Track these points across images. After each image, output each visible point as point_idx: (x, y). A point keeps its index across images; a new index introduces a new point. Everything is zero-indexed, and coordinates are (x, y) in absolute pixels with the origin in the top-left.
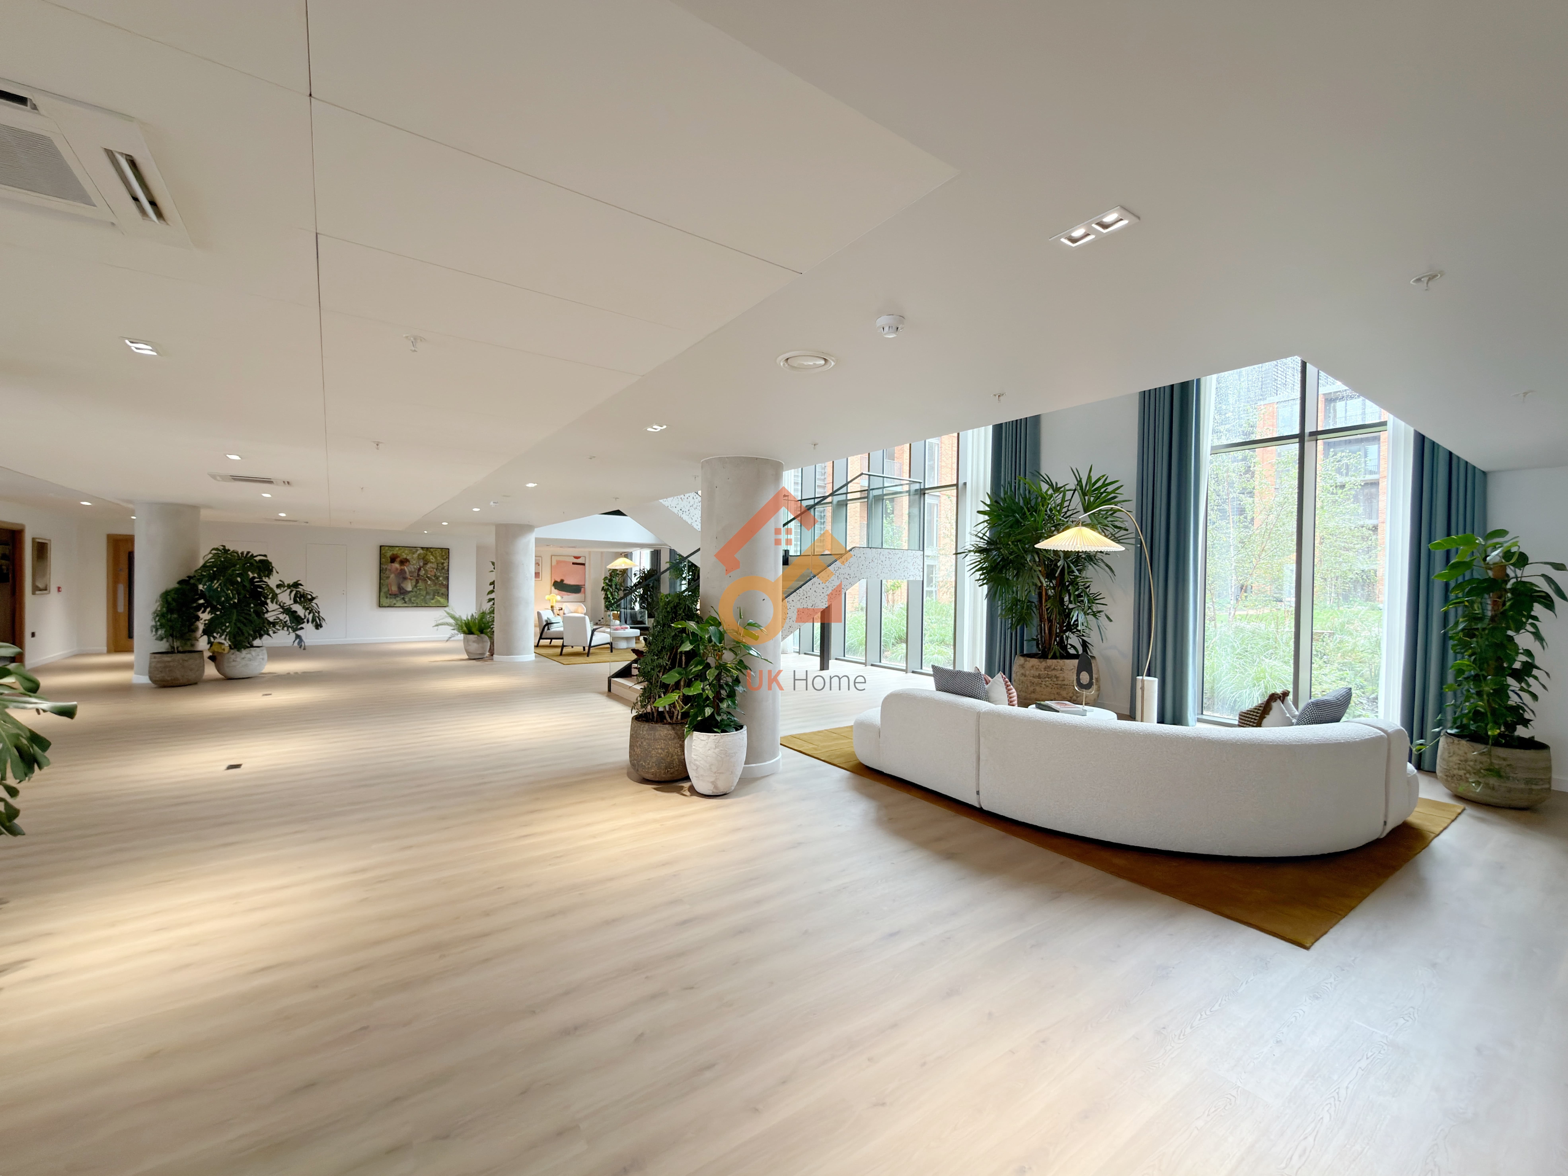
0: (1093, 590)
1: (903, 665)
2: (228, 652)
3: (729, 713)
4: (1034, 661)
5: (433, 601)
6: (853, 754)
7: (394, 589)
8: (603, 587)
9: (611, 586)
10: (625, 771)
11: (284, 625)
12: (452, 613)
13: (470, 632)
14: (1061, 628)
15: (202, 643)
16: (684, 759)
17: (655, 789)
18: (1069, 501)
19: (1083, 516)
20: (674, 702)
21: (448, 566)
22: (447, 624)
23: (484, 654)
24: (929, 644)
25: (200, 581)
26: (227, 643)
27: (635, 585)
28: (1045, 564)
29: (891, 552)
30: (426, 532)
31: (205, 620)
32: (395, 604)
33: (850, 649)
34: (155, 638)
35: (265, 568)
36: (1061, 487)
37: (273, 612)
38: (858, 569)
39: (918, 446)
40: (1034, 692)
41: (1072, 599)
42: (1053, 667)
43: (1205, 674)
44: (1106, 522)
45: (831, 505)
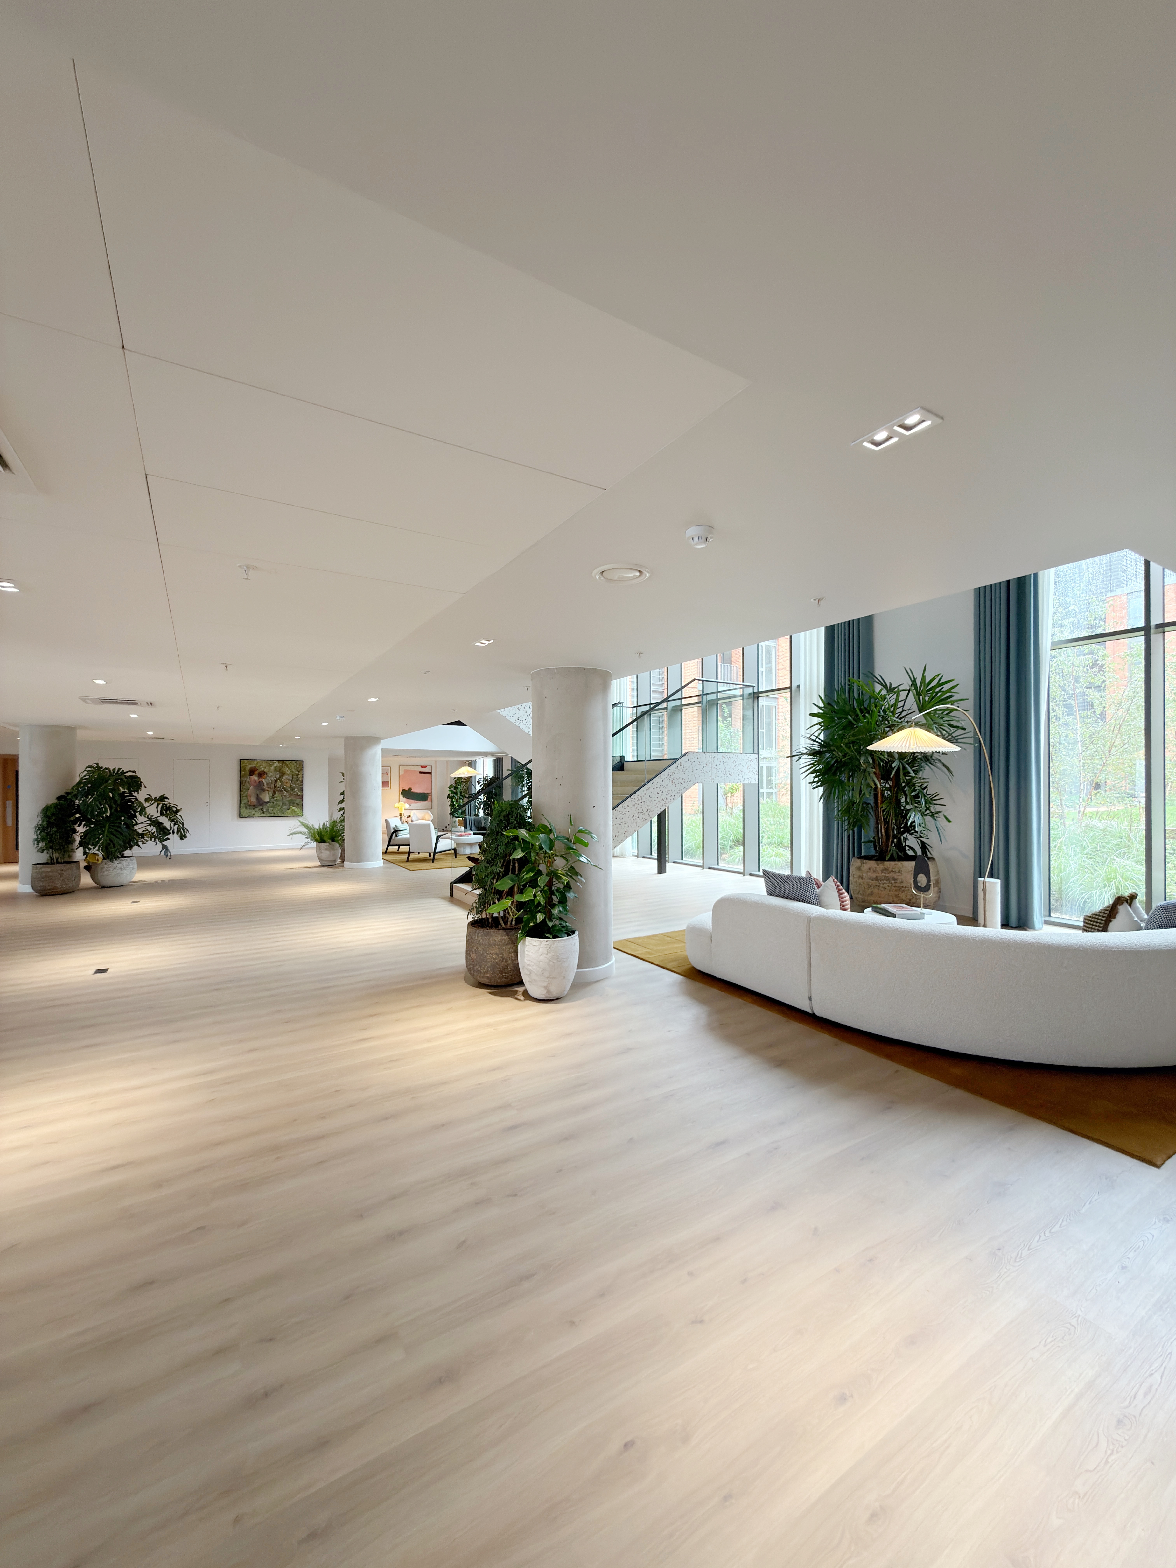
0: (931, 790)
1: (740, 868)
2: (102, 862)
3: (561, 919)
4: (872, 864)
5: (289, 811)
6: (686, 959)
7: (253, 800)
8: (449, 794)
9: (456, 793)
10: (463, 975)
11: (152, 836)
12: (305, 822)
13: (323, 841)
14: (899, 829)
15: (79, 855)
16: (518, 964)
17: (490, 993)
18: (904, 701)
19: (917, 716)
20: (507, 909)
21: (303, 777)
22: (300, 833)
23: (335, 861)
24: (767, 846)
25: (76, 796)
26: (101, 854)
27: (479, 792)
28: (880, 765)
29: (725, 756)
30: (281, 746)
31: (81, 833)
32: (254, 814)
33: (688, 852)
34: (37, 849)
35: (135, 783)
36: (896, 688)
37: (141, 824)
38: (692, 773)
39: (750, 650)
40: (872, 894)
41: (908, 800)
42: (890, 869)
43: (1051, 875)
44: (941, 722)
45: (665, 710)
